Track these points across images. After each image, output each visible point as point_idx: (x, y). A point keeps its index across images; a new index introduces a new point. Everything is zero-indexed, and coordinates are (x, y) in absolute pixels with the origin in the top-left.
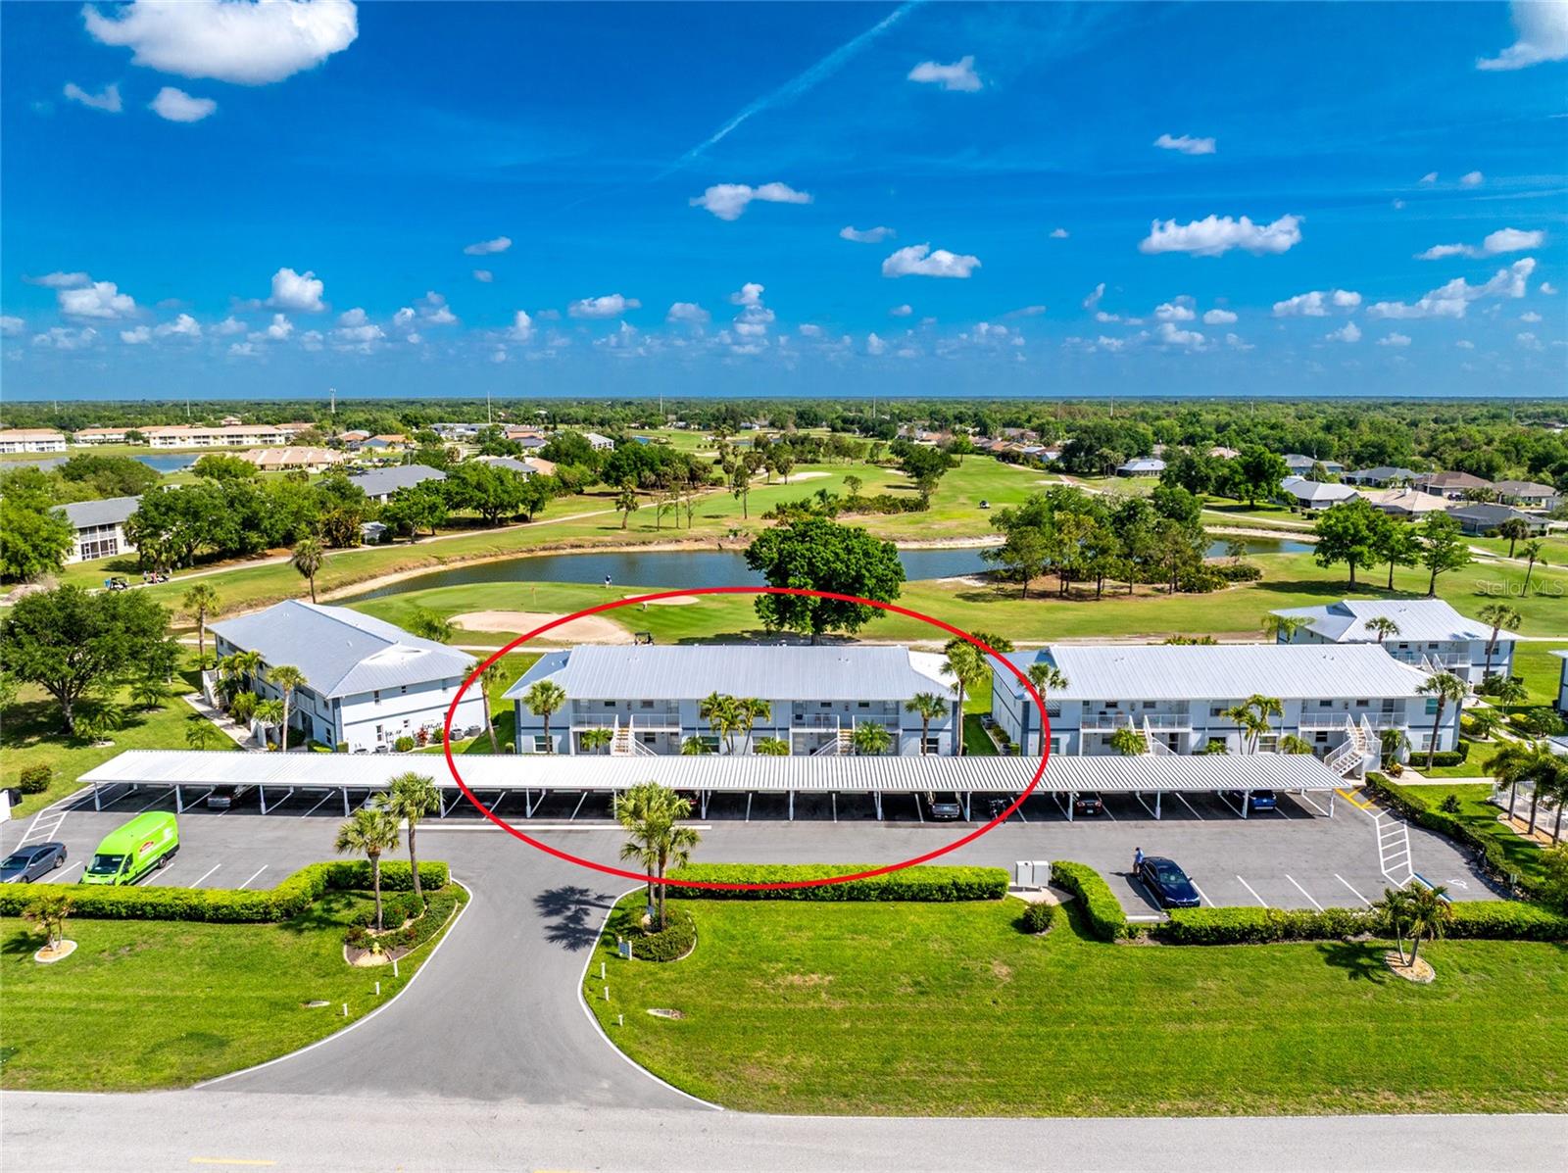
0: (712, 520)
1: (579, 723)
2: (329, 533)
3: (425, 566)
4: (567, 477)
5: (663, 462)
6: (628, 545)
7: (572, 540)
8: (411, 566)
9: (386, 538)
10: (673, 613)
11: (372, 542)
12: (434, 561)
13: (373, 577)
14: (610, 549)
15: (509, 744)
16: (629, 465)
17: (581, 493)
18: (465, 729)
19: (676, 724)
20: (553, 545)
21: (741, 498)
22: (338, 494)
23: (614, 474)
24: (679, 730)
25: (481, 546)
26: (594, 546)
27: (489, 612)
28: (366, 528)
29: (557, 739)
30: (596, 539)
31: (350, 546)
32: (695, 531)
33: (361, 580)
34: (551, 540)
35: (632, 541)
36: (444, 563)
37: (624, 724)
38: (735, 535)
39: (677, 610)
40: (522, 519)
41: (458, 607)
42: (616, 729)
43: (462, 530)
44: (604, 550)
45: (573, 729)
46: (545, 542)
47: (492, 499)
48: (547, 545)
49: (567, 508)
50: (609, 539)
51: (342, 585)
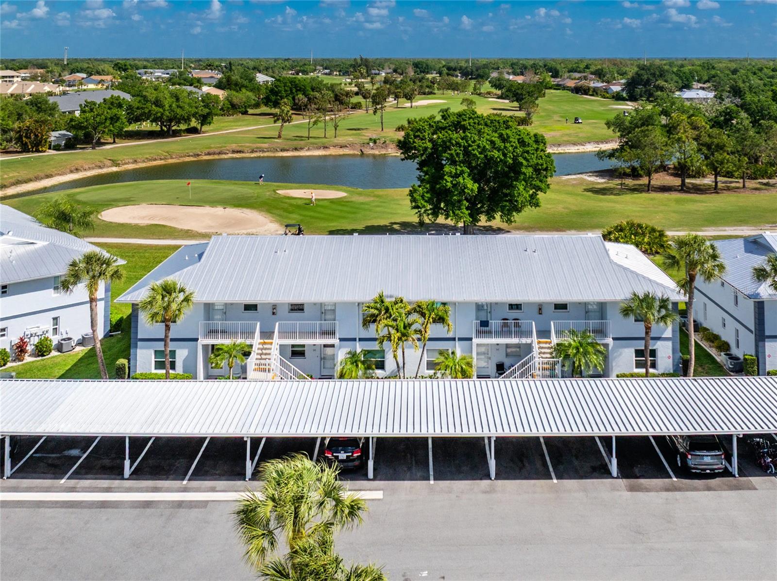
0: (354, 132)
1: (212, 332)
2: (19, 139)
3: (100, 167)
4: (235, 101)
5: (313, 89)
6: (282, 150)
7: (234, 146)
9: (70, 145)
10: (322, 206)
11: (57, 148)
12: (108, 163)
13: (48, 176)
14: (266, 154)
15: (122, 361)
16: (286, 91)
17: (245, 113)
18: (76, 337)
19: (332, 333)
20: (217, 151)
21: (379, 112)
22: (35, 108)
23: (273, 98)
24: (335, 341)
25: (153, 151)
26: (252, 152)
27: (144, 205)
28: (53, 136)
29: (182, 354)
30: (255, 146)
31: (38, 151)
32: (340, 140)
33: (37, 179)
34: (215, 146)
35: (286, 147)
36: (118, 165)
37: (267, 334)
38: (375, 142)
39: (325, 203)
40: (194, 131)
41: (115, 200)
42: (256, 341)
43: (140, 139)
44: (262, 155)
45: (203, 341)
46: (211, 148)
47: (167, 113)
48: (212, 150)
49: (233, 124)
50: (266, 145)
51: (18, 182)
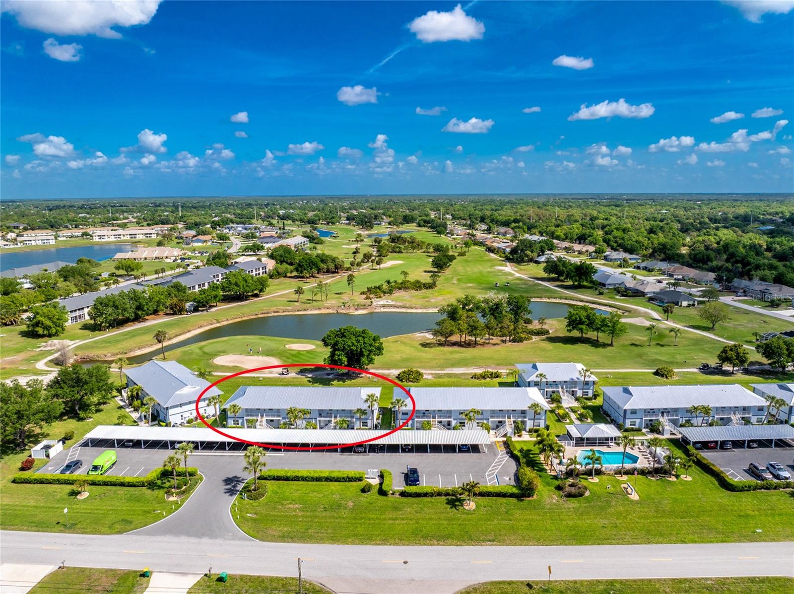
0: (338, 295)
2: (172, 308)
3: (211, 324)
4: (280, 270)
5: (323, 261)
6: (298, 311)
7: (275, 309)
8: (205, 324)
9: (196, 310)
11: (191, 311)
12: (215, 321)
13: (189, 331)
14: (290, 313)
15: (225, 423)
16: (306, 265)
18: (211, 415)
20: (266, 312)
21: (351, 285)
25: (236, 313)
26: (283, 312)
27: (231, 355)
28: (188, 305)
29: (240, 421)
31: (181, 314)
33: (184, 333)
34: (265, 309)
35: (300, 309)
36: (219, 322)
38: (344, 306)
39: (304, 353)
40: (256, 296)
41: (219, 352)
42: (259, 418)
43: (229, 302)
45: (246, 418)
48: (263, 312)
49: (277, 287)
50: (290, 308)
51: (177, 336)
